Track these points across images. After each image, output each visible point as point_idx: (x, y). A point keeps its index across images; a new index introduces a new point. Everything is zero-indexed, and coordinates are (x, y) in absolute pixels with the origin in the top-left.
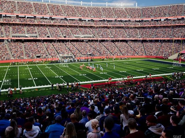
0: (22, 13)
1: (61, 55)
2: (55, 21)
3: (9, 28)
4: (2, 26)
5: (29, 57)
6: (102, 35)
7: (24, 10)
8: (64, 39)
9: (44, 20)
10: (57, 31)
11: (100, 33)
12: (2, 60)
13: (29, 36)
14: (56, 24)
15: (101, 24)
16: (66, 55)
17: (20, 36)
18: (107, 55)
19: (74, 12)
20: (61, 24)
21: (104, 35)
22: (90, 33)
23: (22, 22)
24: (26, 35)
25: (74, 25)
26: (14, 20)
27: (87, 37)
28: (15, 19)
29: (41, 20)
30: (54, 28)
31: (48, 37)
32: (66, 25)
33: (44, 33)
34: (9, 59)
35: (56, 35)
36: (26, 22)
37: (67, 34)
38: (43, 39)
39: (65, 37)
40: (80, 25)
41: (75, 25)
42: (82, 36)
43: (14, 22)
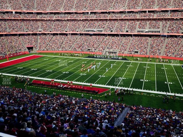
0: (100, 9)
1: (107, 50)
2: (126, 15)
3: (87, 23)
4: (84, 21)
5: (81, 49)
6: (172, 29)
7: (104, 7)
8: (125, 33)
9: (116, 15)
10: (123, 25)
11: (173, 26)
12: (62, 50)
13: (96, 30)
14: (126, 18)
15: (178, 16)
16: (111, 50)
17: (90, 31)
18: (154, 55)
19: (152, 3)
20: (130, 18)
21: (175, 29)
22: (158, 28)
23: (97, 18)
24: (95, 30)
25: (144, 18)
26: (91, 17)
27: (151, 31)
28: (93, 15)
29: (113, 15)
30: (123, 22)
31: (112, 31)
32: (135, 18)
33: (110, 27)
34: (67, 50)
35: (120, 29)
36: (100, 18)
37: (132, 28)
38: (106, 33)
39: (127, 31)
40: (151, 18)
41: (146, 18)
42: (147, 30)
43: (91, 18)
